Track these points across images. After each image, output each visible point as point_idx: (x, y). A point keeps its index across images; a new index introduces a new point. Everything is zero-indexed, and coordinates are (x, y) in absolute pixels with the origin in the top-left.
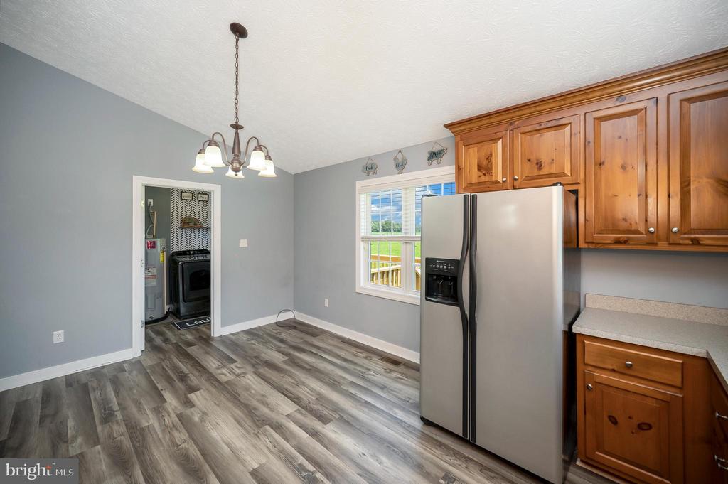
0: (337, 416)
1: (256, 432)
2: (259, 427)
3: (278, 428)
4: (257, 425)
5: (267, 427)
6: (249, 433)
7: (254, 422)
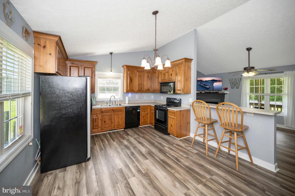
0: (115, 171)
1: (148, 171)
2: (147, 173)
3: (139, 171)
4: (148, 174)
5: (143, 172)
6: (150, 171)
7: (149, 176)
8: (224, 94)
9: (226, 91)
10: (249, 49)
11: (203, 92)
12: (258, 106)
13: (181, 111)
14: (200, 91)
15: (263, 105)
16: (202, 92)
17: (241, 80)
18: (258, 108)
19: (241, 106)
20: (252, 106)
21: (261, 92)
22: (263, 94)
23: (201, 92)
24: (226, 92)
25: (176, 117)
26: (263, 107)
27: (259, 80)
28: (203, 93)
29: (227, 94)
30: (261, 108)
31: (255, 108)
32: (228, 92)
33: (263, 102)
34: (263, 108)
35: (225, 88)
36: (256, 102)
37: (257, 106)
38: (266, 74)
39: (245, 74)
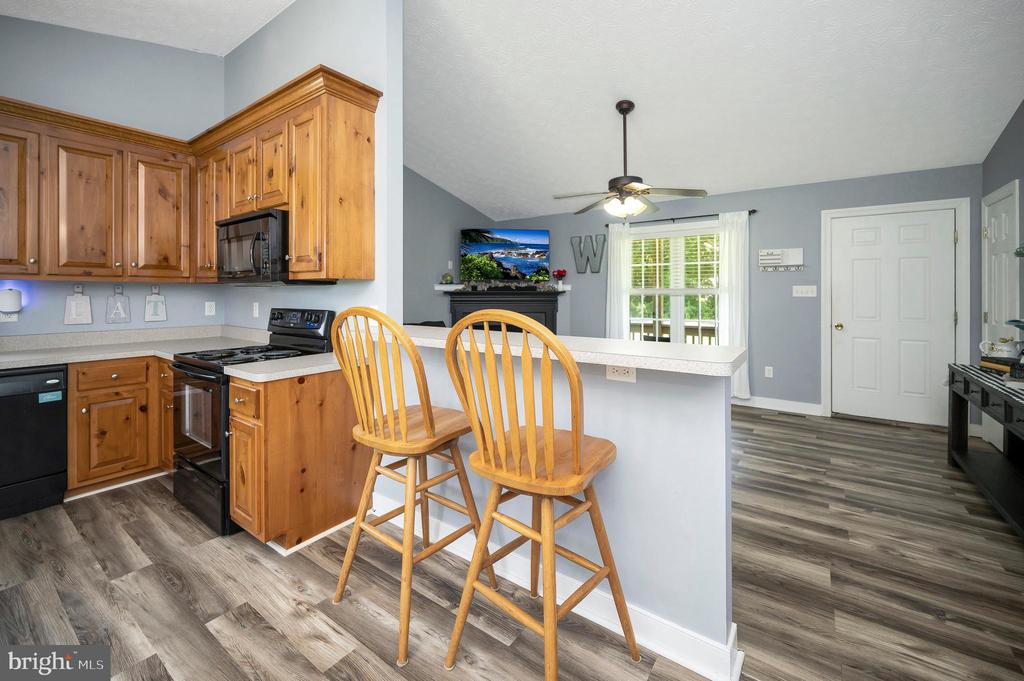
8: (555, 295)
9: (560, 282)
10: (625, 107)
11: (483, 287)
12: (655, 334)
13: (301, 380)
14: (473, 283)
15: (665, 329)
16: (479, 289)
17: (605, 240)
18: (653, 339)
19: (607, 335)
20: (637, 335)
21: (660, 285)
22: (666, 292)
23: (474, 288)
24: (560, 286)
25: (260, 423)
26: (665, 336)
27: (657, 241)
28: (483, 293)
29: (564, 292)
30: (662, 340)
31: (647, 339)
32: (568, 288)
33: (666, 322)
34: (668, 340)
35: (559, 271)
36: (650, 321)
37: (651, 335)
38: (673, 220)
39: (614, 207)
